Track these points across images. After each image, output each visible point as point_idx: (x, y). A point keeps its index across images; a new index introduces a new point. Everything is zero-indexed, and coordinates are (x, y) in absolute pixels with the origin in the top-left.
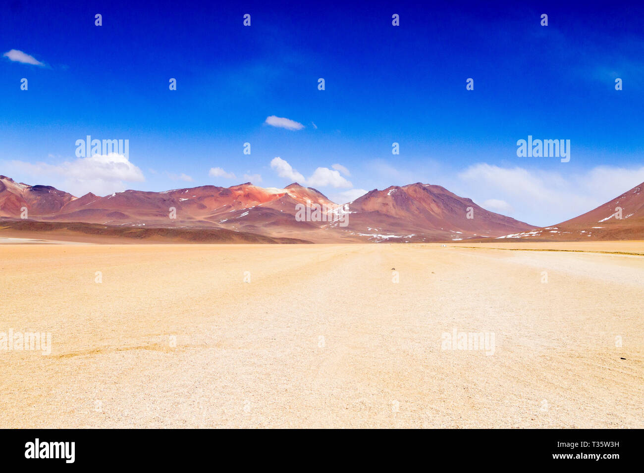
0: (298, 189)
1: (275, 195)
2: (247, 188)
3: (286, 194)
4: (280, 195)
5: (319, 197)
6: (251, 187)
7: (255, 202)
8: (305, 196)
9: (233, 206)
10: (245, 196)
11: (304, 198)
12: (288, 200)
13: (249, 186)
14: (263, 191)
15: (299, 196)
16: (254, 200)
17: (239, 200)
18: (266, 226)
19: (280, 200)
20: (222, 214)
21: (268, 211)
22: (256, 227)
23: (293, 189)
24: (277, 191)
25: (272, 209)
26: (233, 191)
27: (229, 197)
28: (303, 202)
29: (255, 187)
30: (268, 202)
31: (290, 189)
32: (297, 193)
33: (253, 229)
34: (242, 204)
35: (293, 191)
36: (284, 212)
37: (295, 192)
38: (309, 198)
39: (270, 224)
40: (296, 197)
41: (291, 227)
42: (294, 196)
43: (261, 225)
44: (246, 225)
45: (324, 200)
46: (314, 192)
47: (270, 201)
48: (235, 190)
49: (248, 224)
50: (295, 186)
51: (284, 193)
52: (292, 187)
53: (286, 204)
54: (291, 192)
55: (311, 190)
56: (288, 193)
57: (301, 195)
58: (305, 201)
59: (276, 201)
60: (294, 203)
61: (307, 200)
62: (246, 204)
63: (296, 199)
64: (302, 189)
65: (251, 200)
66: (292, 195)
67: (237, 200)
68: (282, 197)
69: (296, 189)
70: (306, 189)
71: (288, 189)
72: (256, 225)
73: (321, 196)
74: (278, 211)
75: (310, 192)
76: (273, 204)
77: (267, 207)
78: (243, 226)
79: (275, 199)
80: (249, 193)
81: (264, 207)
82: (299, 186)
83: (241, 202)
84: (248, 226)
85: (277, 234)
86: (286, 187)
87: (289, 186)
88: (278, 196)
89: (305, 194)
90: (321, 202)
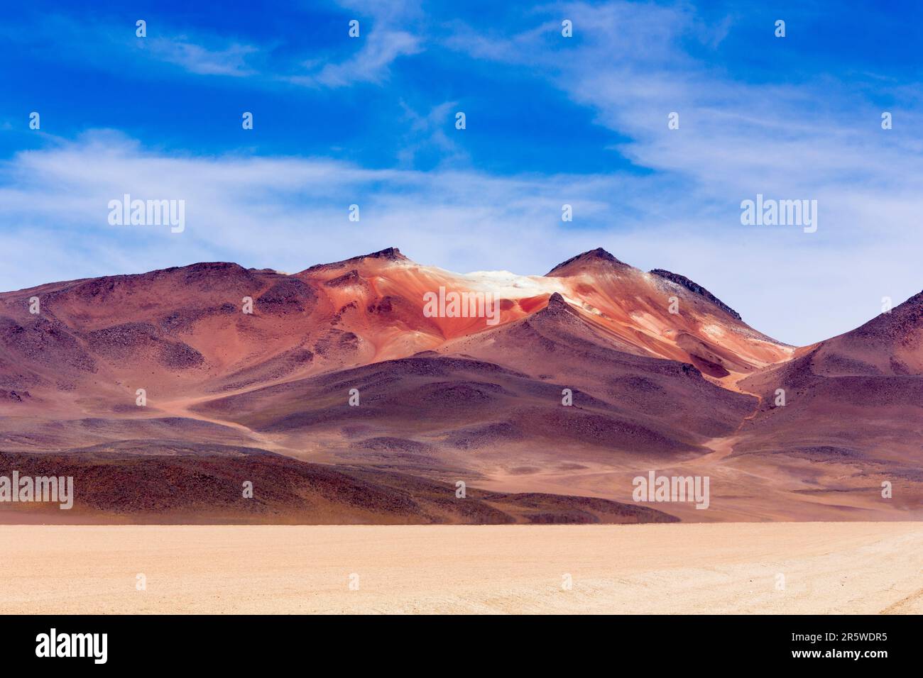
0: (609, 277)
2: (384, 275)
3: (556, 298)
4: (527, 304)
5: (702, 311)
6: (398, 271)
7: (417, 334)
8: (639, 308)
9: (319, 351)
10: (371, 308)
11: (635, 317)
12: (562, 325)
13: (392, 266)
15: (613, 307)
17: (344, 326)
18: (461, 443)
19: (526, 324)
20: (275, 389)
21: (472, 376)
22: (417, 444)
23: (587, 278)
24: (515, 286)
25: (495, 368)
26: (321, 285)
27: (304, 313)
28: (629, 333)
29: (417, 269)
30: (473, 336)
31: (574, 275)
32: (603, 297)
33: (403, 456)
34: (356, 342)
35: (586, 285)
36: (547, 381)
37: (595, 291)
38: (658, 317)
39: (481, 433)
40: (598, 312)
41: (575, 447)
42: (590, 309)
43: (443, 438)
44: (375, 439)
45: (726, 327)
46: (681, 288)
47: (484, 330)
48: (328, 282)
49: (384, 435)
50: (597, 263)
51: (549, 294)
52: (584, 268)
53: (553, 343)
54: (576, 291)
55: (666, 281)
56: (565, 294)
57: (623, 302)
58: (638, 329)
59: (510, 331)
60: (590, 337)
61: (651, 327)
62: (377, 346)
63: (600, 321)
64: (626, 278)
65: (397, 325)
66: (583, 303)
67: (336, 327)
68: (538, 311)
69: (601, 276)
70: (646, 277)
71: (562, 278)
72: (416, 438)
73: (712, 307)
74: (518, 374)
75: (664, 292)
76: (494, 343)
77: (471, 359)
78: (360, 443)
79: (507, 324)
80: (389, 298)
81: (458, 357)
82: (615, 267)
83: (353, 337)
84: (383, 440)
85: (512, 476)
86: (557, 267)
87: (568, 265)
88: (518, 309)
89: (639, 299)
90: (713, 334)
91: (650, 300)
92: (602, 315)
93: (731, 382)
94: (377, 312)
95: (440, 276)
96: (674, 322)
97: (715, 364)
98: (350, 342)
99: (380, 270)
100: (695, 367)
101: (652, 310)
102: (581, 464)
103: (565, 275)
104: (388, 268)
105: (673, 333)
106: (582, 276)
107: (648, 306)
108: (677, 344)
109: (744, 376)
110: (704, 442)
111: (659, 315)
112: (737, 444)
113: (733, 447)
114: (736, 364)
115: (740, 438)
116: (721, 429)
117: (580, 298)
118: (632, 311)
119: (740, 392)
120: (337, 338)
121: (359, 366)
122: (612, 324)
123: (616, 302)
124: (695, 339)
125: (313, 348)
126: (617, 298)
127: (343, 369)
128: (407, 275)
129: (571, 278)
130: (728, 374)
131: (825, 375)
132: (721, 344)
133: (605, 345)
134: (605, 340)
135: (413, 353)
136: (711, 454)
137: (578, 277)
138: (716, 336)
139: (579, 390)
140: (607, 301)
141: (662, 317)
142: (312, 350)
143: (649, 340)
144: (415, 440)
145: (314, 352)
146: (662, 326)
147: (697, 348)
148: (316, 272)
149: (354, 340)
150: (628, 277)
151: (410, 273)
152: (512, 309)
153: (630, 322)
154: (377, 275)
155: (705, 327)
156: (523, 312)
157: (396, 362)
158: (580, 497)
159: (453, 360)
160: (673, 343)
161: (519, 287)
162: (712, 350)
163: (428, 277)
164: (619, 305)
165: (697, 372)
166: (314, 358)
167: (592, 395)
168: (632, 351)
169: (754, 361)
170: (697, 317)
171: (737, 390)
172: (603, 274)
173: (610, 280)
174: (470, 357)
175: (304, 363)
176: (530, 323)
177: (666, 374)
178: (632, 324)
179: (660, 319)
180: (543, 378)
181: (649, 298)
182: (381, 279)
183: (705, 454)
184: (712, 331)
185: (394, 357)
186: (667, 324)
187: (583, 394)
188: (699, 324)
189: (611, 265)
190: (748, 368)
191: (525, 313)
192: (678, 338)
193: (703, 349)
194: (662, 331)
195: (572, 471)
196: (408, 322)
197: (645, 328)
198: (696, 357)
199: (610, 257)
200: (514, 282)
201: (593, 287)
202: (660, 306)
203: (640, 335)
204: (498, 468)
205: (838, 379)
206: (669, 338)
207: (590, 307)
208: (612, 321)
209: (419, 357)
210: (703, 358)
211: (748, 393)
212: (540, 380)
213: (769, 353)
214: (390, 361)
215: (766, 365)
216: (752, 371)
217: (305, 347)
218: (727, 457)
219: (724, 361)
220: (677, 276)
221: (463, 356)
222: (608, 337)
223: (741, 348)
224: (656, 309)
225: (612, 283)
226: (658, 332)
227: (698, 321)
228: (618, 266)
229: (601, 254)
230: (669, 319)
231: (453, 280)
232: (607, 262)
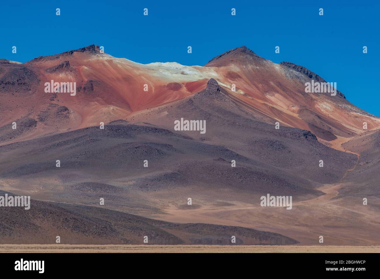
0: (250, 67)
1: (175, 87)
2: (88, 64)
3: (212, 82)
4: (192, 86)
6: (98, 62)
7: (112, 107)
8: (271, 90)
9: (41, 120)
10: (79, 89)
11: (268, 96)
13: (94, 58)
14: (137, 73)
15: (252, 89)
17: (59, 102)
18: (145, 185)
19: (190, 101)
20: (10, 147)
21: (152, 138)
22: (113, 187)
23: (234, 68)
24: (183, 73)
26: (42, 71)
27: (30, 92)
28: (264, 107)
29: (112, 60)
30: (152, 110)
31: (225, 66)
32: (246, 82)
34: (68, 113)
35: (233, 73)
36: (205, 142)
37: (240, 77)
38: (285, 96)
39: (159, 179)
40: (242, 92)
41: (226, 190)
42: (236, 91)
43: (131, 183)
44: (82, 183)
45: (335, 104)
46: (303, 76)
47: (160, 105)
48: (48, 69)
49: (89, 180)
50: (241, 56)
51: (207, 79)
52: (232, 61)
53: (210, 115)
54: (227, 77)
55: (291, 70)
56: (218, 80)
57: (260, 86)
58: (271, 105)
59: (179, 106)
60: (236, 111)
61: (280, 103)
62: (83, 116)
63: (244, 99)
64: (262, 68)
65: (97, 101)
66: (232, 85)
67: (53, 102)
68: (199, 92)
69: (244, 67)
70: (277, 67)
71: (217, 68)
74: (184, 138)
75: (290, 79)
76: (167, 115)
77: (151, 126)
78: (72, 187)
79: (177, 100)
80: (92, 81)
81: (142, 124)
82: (255, 60)
83: (66, 109)
84: (88, 184)
85: (180, 211)
86: (213, 59)
87: (221, 58)
88: (184, 89)
89: (272, 83)
90: (325, 109)
91: (280, 84)
92: (245, 95)
93: (337, 144)
94: (83, 92)
95: (129, 66)
96: (297, 101)
97: (326, 131)
98: (63, 113)
99: (85, 61)
100: (312, 133)
101: (282, 91)
102: (229, 202)
103: (218, 66)
104: (90, 60)
105: (296, 108)
106: (231, 66)
107: (278, 89)
108: (299, 116)
109: (347, 139)
110: (318, 187)
111: (286, 95)
112: (342, 189)
113: (339, 190)
114: (341, 130)
115: (344, 185)
116: (330, 178)
117: (229, 82)
118: (266, 92)
119: (344, 151)
120: (55, 110)
121: (70, 130)
122: (252, 101)
123: (255, 85)
124: (312, 113)
125: (37, 117)
126: (255, 83)
127: (58, 133)
128: (104, 64)
129: (222, 68)
130: (336, 138)
132: (332, 116)
133: (247, 117)
134: (247, 113)
135: (109, 122)
136: (323, 196)
137: (228, 67)
138: (327, 110)
139: (228, 148)
140: (249, 84)
141: (288, 97)
142: (36, 118)
143: (279, 113)
144: (111, 184)
145: (38, 120)
146: (288, 103)
147: (314, 119)
148: (39, 62)
149: (66, 112)
150: (264, 67)
151: (106, 63)
152: (180, 90)
153: (266, 100)
154: (83, 65)
155: (319, 104)
156: (188, 92)
158: (231, 226)
159: (138, 127)
160: (296, 115)
161: (186, 74)
162: (325, 121)
163: (119, 66)
164: (257, 88)
165: (314, 137)
166: (37, 125)
167: (238, 153)
168: (267, 121)
169: (354, 129)
170: (314, 97)
172: (246, 65)
173: (251, 69)
174: (151, 124)
175: (30, 128)
176: (193, 100)
177: (291, 138)
178: (267, 101)
179: (287, 98)
180: (203, 140)
181: (279, 83)
182: (86, 68)
183: (318, 196)
184: (324, 106)
186: (292, 102)
187: (232, 152)
188: (315, 101)
189: (252, 58)
190: (351, 134)
191: (190, 93)
192: (300, 112)
193: (318, 120)
194: (288, 107)
195: (224, 207)
196: (104, 99)
197: (276, 105)
198: (313, 125)
199: (251, 53)
200: (182, 70)
201: (239, 74)
202: (287, 88)
203: (272, 109)
204: (170, 205)
206: (293, 111)
207: (237, 89)
208: (252, 99)
209: (113, 124)
210: (318, 126)
211: (350, 152)
212: (201, 142)
214: (92, 127)
215: (362, 131)
216: (353, 136)
217: (31, 117)
218: (333, 199)
219: (333, 128)
220: (299, 67)
221: (145, 123)
222: (250, 111)
223: (345, 119)
224: (284, 90)
225: (252, 71)
226: (285, 107)
227: (314, 100)
228: (257, 59)
229: (244, 50)
230: (293, 98)
231: (138, 69)
232: (248, 56)
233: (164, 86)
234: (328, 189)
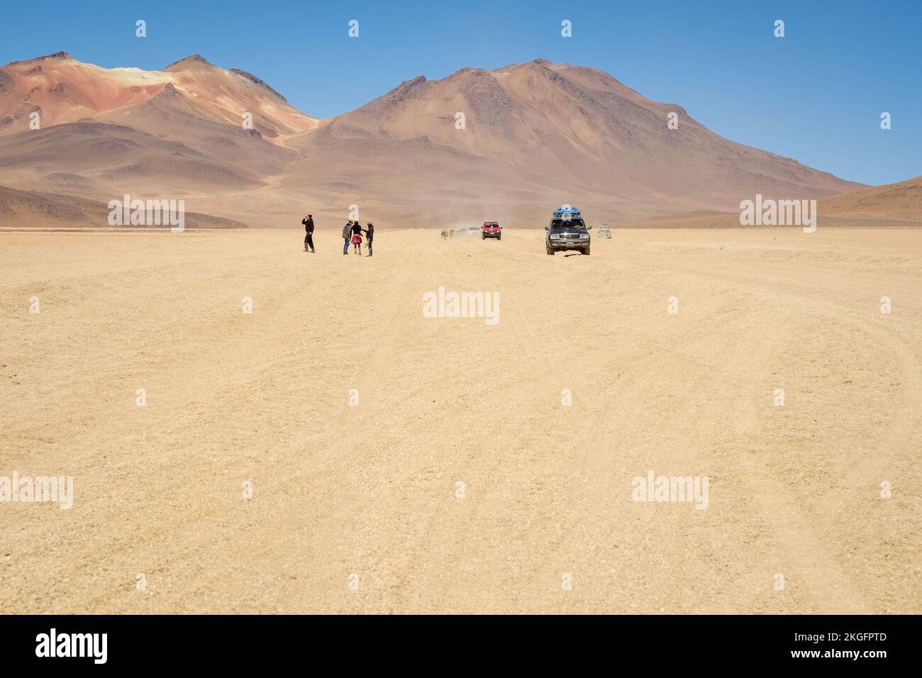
0: (203, 73)
1: (136, 89)
2: (59, 69)
3: (169, 86)
4: (151, 89)
5: (262, 96)
6: (67, 67)
7: (80, 107)
8: (222, 93)
9: (17, 117)
10: (50, 90)
11: (219, 99)
12: (174, 104)
13: (64, 63)
14: (102, 76)
15: (204, 92)
16: (76, 102)
17: (33, 101)
18: (109, 177)
19: (150, 103)
21: (117, 134)
23: (188, 73)
24: (143, 78)
25: (130, 130)
26: (17, 75)
27: (6, 92)
28: (216, 108)
29: (80, 66)
30: (116, 109)
31: (180, 71)
32: (199, 85)
33: (72, 185)
34: (41, 112)
35: (188, 78)
36: (163, 138)
37: (194, 82)
39: (122, 171)
40: (195, 95)
41: (182, 181)
42: (190, 93)
43: (98, 174)
44: (54, 174)
45: (278, 106)
46: (249, 81)
47: (123, 106)
48: (22, 73)
49: (60, 171)
50: (195, 63)
51: (164, 83)
52: (187, 67)
53: (168, 114)
54: (182, 81)
55: (239, 76)
56: (174, 84)
57: (212, 89)
58: (221, 106)
59: (140, 107)
60: (191, 111)
61: (229, 105)
62: (55, 115)
63: (197, 101)
64: (213, 74)
65: (67, 101)
66: (187, 89)
67: (27, 102)
68: (157, 94)
69: (197, 72)
70: (226, 73)
71: (173, 73)
72: (80, 174)
73: (269, 93)
74: (145, 134)
75: (238, 84)
76: (130, 114)
77: (114, 124)
78: (45, 177)
79: (138, 101)
80: (62, 84)
81: (106, 123)
82: (207, 66)
83: (39, 108)
84: (60, 175)
86: (170, 66)
87: (177, 65)
88: (144, 92)
89: (222, 87)
90: (268, 110)
91: (229, 89)
92: (198, 97)
93: (280, 141)
94: (54, 93)
96: (243, 102)
97: (270, 130)
98: (37, 112)
99: (57, 66)
100: (258, 131)
101: (230, 95)
102: (186, 191)
103: (175, 71)
104: (61, 65)
105: (243, 110)
106: (186, 72)
107: (228, 92)
109: (288, 137)
110: (263, 179)
111: (234, 98)
112: (283, 180)
114: (283, 129)
115: (285, 176)
116: (274, 170)
117: (184, 86)
118: (217, 95)
119: (285, 147)
120: (29, 109)
121: (43, 127)
122: (204, 103)
123: (207, 89)
124: (258, 114)
125: (13, 115)
126: (207, 86)
128: (73, 70)
129: (178, 73)
130: (278, 135)
131: (339, 137)
132: (273, 116)
133: (201, 117)
134: (200, 114)
135: (77, 120)
136: (267, 186)
137: (183, 72)
138: (270, 112)
139: (184, 144)
140: (201, 88)
141: (236, 99)
143: (228, 114)
145: (14, 118)
146: (235, 104)
147: (259, 119)
148: (14, 67)
150: (215, 73)
151: (75, 68)
152: (141, 93)
153: (215, 101)
154: (54, 69)
155: (263, 105)
157: (67, 125)
159: (104, 125)
161: (145, 79)
162: (268, 120)
163: (86, 70)
164: (209, 91)
165: (259, 134)
166: (14, 122)
168: (218, 120)
169: (294, 128)
170: (259, 100)
171: (283, 146)
172: (199, 70)
174: (114, 122)
175: (7, 125)
176: (153, 101)
177: (239, 135)
178: (217, 103)
180: (162, 136)
181: (228, 87)
182: (56, 72)
183: (265, 185)
185: (64, 122)
186: (239, 103)
187: (187, 147)
189: (204, 65)
190: (290, 132)
191: (148, 95)
193: (263, 120)
194: (237, 108)
195: (181, 195)
196: (73, 100)
197: (226, 106)
198: (258, 125)
199: (203, 60)
200: (141, 75)
201: (193, 79)
202: (235, 92)
203: (222, 110)
205: (347, 140)
207: (191, 92)
208: (204, 101)
209: (81, 122)
210: (263, 126)
211: (290, 148)
212: (159, 138)
213: (303, 122)
214: (63, 125)
215: (301, 130)
216: (294, 134)
217: (8, 115)
218: (277, 188)
219: (275, 127)
220: (246, 73)
221: (110, 122)
222: (203, 111)
223: (285, 119)
224: (232, 94)
225: (204, 76)
226: (234, 109)
227: (259, 102)
228: (210, 66)
229: (197, 58)
230: (241, 100)
231: (102, 73)
232: (201, 63)
233: (127, 89)
234: (271, 180)
